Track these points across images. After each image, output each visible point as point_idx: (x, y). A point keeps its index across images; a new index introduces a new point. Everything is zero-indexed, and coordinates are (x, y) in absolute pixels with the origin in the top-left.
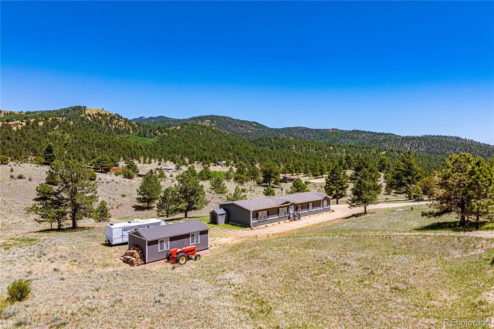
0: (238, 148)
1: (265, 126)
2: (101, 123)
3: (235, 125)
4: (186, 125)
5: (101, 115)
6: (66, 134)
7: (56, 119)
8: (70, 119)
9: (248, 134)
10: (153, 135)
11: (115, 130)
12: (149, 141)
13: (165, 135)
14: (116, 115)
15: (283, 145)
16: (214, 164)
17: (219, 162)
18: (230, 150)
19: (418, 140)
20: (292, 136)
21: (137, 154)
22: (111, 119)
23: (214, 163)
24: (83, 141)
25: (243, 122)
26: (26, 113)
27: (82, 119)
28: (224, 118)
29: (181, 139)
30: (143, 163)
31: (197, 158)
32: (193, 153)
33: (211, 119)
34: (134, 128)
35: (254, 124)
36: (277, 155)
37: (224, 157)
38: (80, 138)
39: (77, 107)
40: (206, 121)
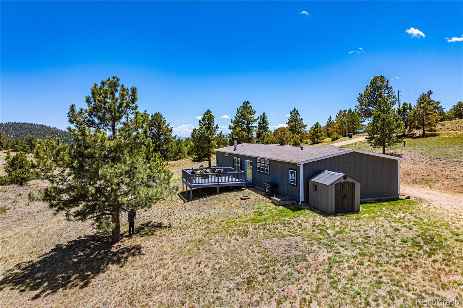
19: (5, 126)
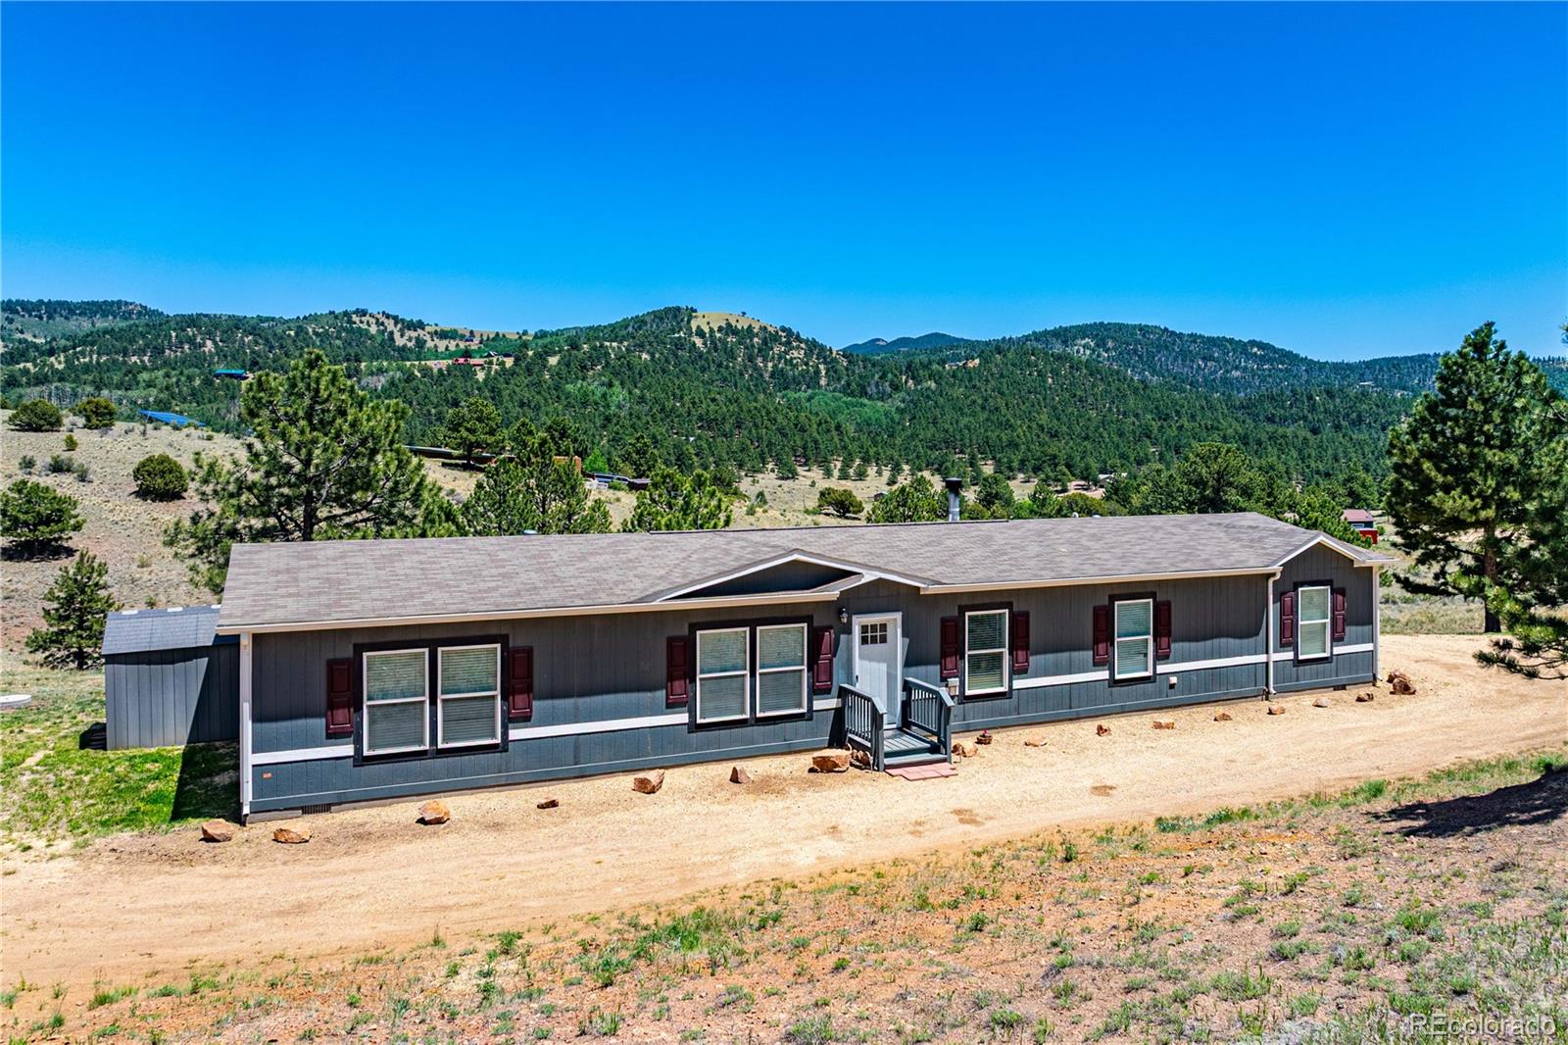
0: (1181, 428)
1: (1297, 356)
2: (732, 356)
3: (1184, 354)
4: (999, 353)
5: (735, 332)
6: (617, 388)
7: (601, 346)
8: (641, 346)
9: (1232, 385)
10: (889, 390)
11: (772, 376)
12: (874, 409)
13: (929, 388)
14: (783, 329)
15: (1359, 415)
16: (1083, 483)
17: (1102, 477)
18: (1149, 437)
20: (1404, 389)
21: (822, 447)
22: (765, 342)
23: (1083, 479)
24: (663, 410)
25: (1212, 342)
26: (536, 337)
27: (676, 345)
28: (1144, 330)
29: (980, 401)
30: (840, 478)
31: (1022, 462)
32: (1013, 445)
33: (1097, 335)
34: (832, 369)
35: (1255, 349)
36: (1330, 452)
37: (1123, 456)
38: (656, 401)
39: (670, 309)
40: (1079, 342)
